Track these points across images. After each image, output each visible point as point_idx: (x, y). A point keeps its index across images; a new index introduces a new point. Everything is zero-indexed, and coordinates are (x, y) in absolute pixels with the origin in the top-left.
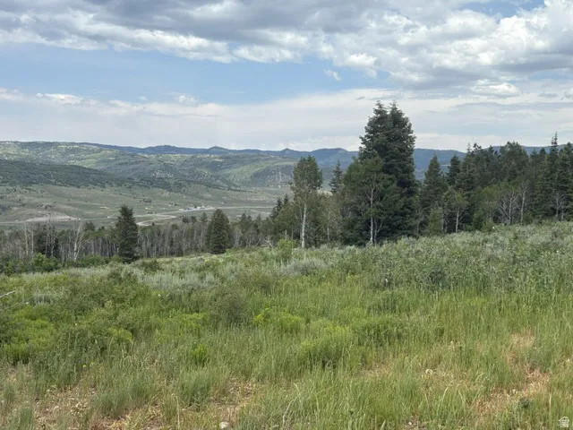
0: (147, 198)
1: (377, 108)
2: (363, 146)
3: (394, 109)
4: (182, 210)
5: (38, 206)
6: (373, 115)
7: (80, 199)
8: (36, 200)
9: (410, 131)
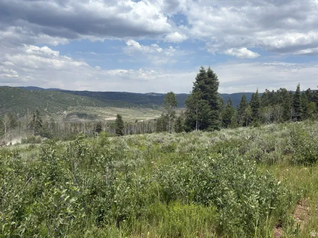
0: (145, 112)
1: (201, 69)
2: (194, 86)
3: (209, 69)
4: (157, 116)
5: (107, 115)
6: (199, 73)
7: (122, 112)
8: (106, 112)
9: (216, 80)
